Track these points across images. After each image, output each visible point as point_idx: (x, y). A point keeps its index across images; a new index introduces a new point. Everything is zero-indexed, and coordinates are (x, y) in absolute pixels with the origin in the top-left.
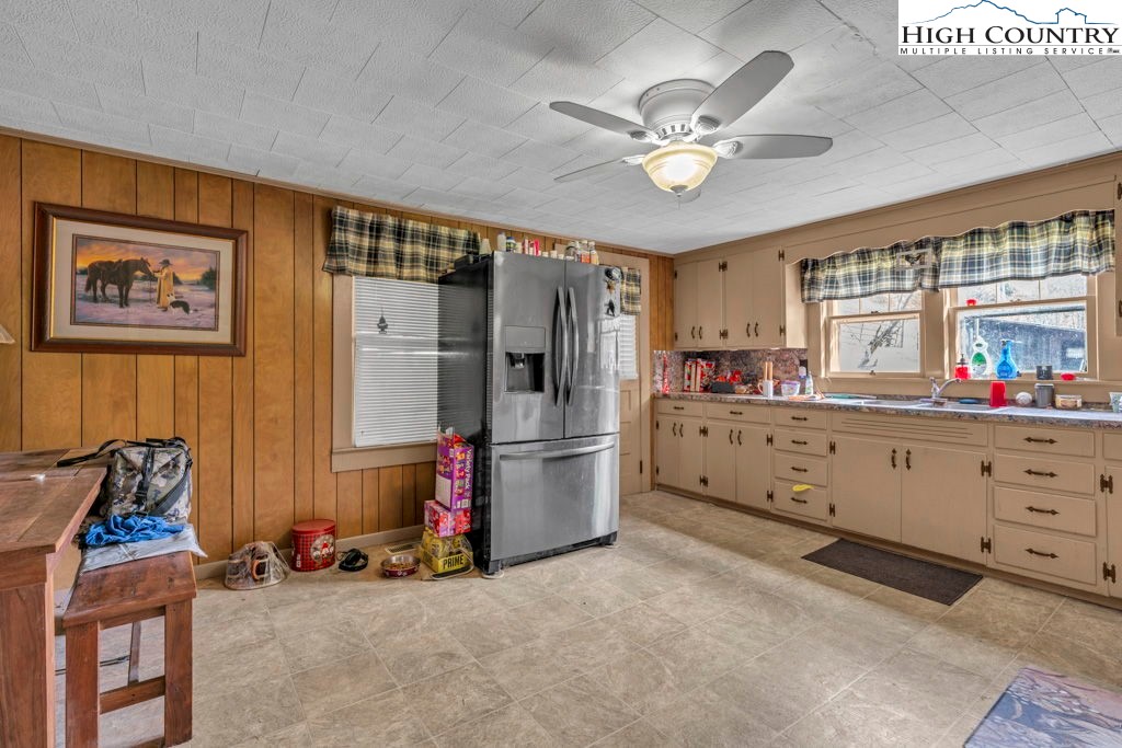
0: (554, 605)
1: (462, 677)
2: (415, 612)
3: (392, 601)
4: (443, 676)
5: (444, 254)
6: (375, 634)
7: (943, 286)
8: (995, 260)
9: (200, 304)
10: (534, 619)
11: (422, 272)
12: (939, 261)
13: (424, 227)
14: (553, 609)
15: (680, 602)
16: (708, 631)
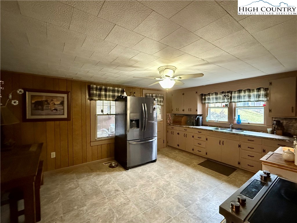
0: (141, 178)
1: (120, 195)
2: (110, 180)
3: (105, 177)
4: (116, 195)
5: (116, 94)
6: (101, 185)
7: (233, 102)
8: (244, 96)
9: (60, 109)
10: (136, 181)
11: (111, 99)
12: (232, 96)
13: (111, 88)
14: (141, 179)
15: (169, 177)
16: (175, 184)
